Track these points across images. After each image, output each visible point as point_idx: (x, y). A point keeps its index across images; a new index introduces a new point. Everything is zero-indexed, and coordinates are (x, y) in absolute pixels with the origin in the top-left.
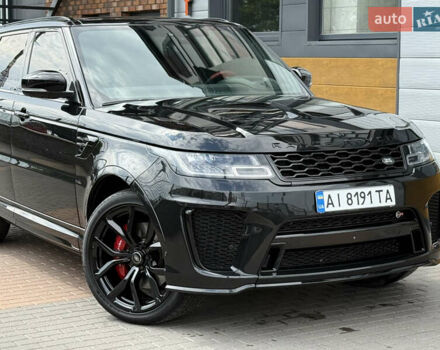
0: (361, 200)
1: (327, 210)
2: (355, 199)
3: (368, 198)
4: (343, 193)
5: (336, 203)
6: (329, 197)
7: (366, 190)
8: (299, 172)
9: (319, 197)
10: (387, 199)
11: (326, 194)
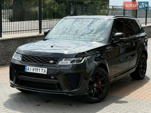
0: (37, 71)
1: (27, 71)
2: (35, 70)
3: (39, 70)
4: (32, 68)
5: (30, 70)
6: (28, 68)
7: (39, 68)
9: (26, 68)
11: (28, 67)
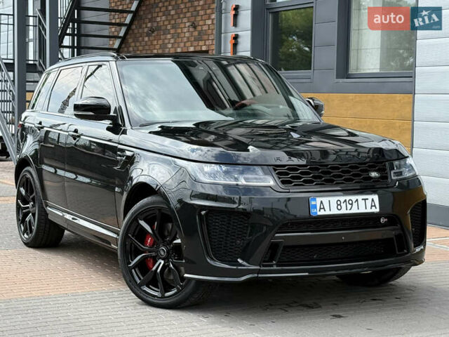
0: (349, 206)
1: (319, 213)
2: (343, 205)
3: (355, 205)
4: (334, 200)
5: (327, 207)
6: (322, 202)
7: (354, 198)
8: (296, 182)
9: (313, 203)
10: (372, 206)
11: (319, 200)
